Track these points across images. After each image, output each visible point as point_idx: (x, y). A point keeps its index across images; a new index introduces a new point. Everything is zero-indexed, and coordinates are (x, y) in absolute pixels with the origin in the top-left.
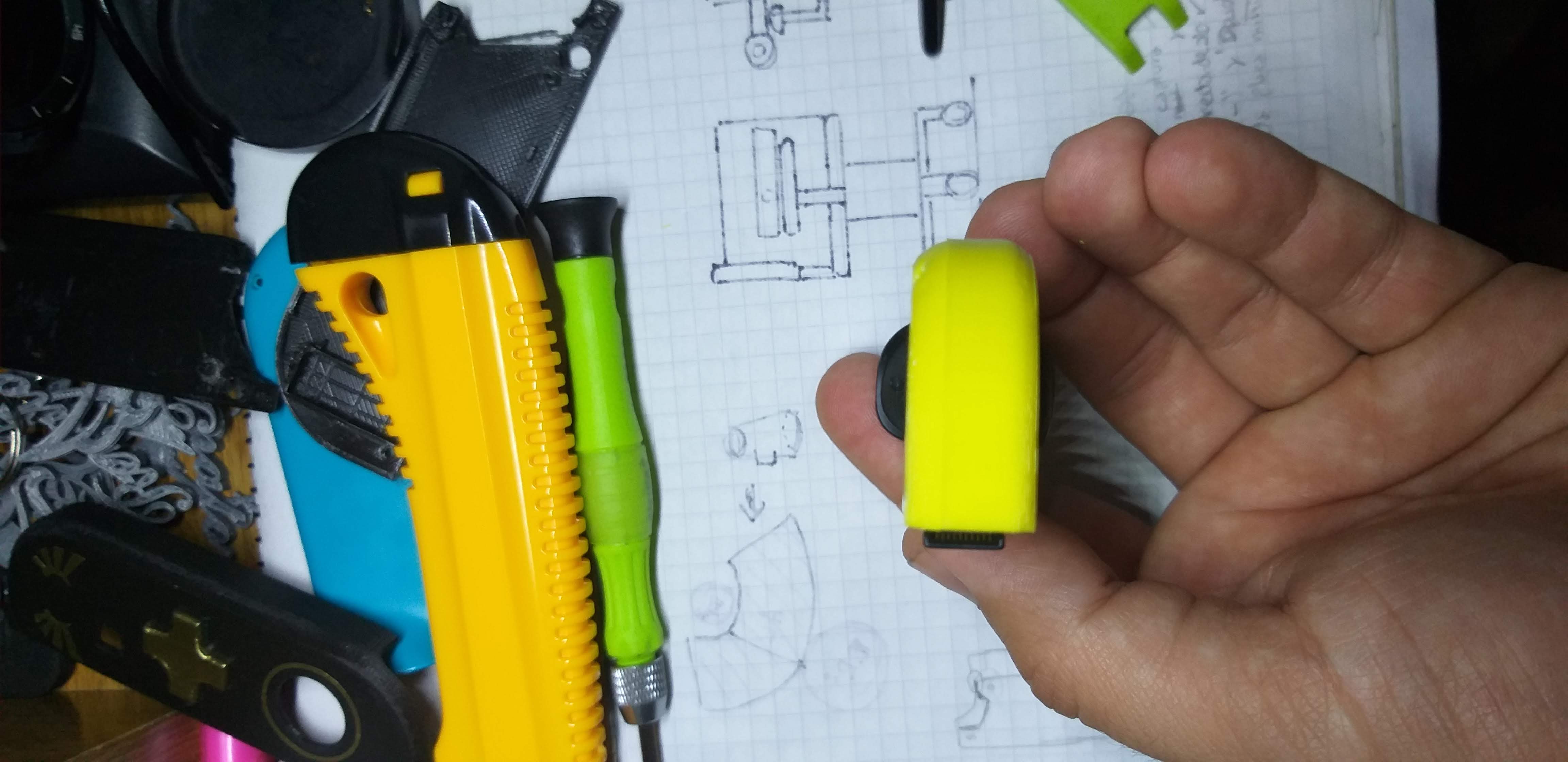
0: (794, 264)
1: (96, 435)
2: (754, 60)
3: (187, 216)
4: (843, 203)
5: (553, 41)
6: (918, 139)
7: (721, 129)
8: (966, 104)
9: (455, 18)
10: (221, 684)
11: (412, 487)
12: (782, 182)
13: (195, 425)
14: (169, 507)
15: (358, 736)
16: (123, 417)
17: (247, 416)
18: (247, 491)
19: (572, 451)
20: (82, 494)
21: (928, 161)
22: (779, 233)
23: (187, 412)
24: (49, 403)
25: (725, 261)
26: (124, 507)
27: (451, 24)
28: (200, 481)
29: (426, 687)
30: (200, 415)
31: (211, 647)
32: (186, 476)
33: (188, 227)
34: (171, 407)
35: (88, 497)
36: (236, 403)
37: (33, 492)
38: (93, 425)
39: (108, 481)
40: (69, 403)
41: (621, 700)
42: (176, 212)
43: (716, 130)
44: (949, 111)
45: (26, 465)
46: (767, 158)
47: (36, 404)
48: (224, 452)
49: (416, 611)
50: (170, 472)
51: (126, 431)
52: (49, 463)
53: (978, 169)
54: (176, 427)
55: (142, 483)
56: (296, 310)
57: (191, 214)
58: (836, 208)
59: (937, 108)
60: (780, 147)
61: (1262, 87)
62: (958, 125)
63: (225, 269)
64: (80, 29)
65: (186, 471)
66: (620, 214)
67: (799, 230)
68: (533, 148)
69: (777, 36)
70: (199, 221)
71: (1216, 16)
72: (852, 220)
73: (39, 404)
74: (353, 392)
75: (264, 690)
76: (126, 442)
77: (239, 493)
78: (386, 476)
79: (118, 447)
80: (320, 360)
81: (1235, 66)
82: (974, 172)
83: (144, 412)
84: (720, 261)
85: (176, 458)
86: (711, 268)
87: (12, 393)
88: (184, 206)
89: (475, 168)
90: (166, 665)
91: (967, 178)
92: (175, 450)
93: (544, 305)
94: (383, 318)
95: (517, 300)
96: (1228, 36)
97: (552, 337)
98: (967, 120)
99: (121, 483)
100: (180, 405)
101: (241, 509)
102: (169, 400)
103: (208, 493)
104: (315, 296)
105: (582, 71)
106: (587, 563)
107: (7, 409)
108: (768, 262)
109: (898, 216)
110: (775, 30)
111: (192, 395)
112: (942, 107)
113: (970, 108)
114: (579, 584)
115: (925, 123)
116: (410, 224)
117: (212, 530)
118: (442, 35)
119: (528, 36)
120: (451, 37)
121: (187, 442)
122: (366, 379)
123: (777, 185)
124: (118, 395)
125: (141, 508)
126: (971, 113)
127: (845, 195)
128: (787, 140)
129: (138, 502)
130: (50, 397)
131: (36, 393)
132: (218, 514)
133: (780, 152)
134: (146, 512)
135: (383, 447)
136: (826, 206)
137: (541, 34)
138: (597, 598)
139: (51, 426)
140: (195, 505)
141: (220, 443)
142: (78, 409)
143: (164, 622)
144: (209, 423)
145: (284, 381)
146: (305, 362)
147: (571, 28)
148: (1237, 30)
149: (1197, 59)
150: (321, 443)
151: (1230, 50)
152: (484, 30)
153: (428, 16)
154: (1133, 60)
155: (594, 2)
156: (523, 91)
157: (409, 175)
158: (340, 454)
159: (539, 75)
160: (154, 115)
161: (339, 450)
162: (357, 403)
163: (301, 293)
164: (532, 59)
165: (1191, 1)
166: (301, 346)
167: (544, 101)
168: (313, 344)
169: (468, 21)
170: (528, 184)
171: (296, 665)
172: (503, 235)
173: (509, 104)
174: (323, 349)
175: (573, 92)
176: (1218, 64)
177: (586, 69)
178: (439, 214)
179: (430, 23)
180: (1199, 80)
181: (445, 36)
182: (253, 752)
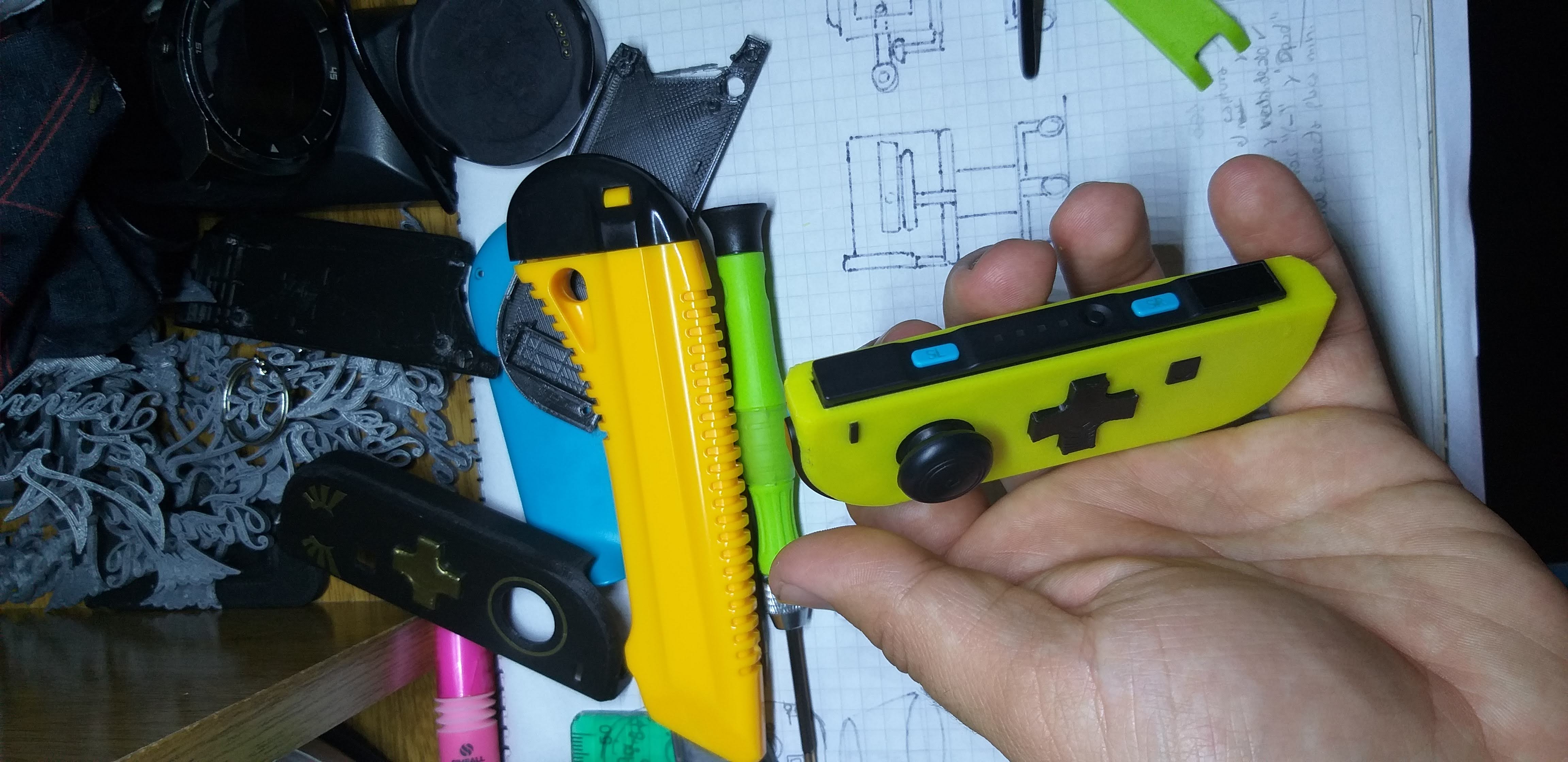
0: (913, 254)
1: (348, 397)
2: (881, 86)
3: (416, 218)
4: (954, 203)
5: (715, 73)
6: (1017, 148)
7: (851, 143)
8: (1060, 118)
9: (635, 57)
10: (455, 594)
11: (607, 438)
12: (902, 186)
13: (428, 387)
14: (406, 454)
15: (565, 635)
16: (368, 380)
17: (470, 381)
18: (467, 442)
19: (732, 410)
20: (336, 443)
21: (1026, 167)
22: (900, 229)
23: (420, 377)
24: (309, 371)
25: (855, 252)
26: (371, 453)
27: (632, 62)
28: (430, 433)
29: (615, 598)
30: (431, 380)
31: (447, 565)
32: (417, 428)
33: (417, 228)
34: (408, 373)
35: (339, 445)
36: (463, 371)
37: (297, 442)
38: (346, 389)
39: (355, 432)
40: (326, 370)
41: (772, 610)
42: (408, 215)
43: (847, 144)
44: (1045, 124)
45: (291, 420)
46: (890, 166)
47: (300, 371)
48: (448, 409)
49: (610, 537)
50: (404, 425)
51: (372, 392)
52: (310, 419)
53: (1069, 173)
54: (410, 389)
55: (384, 435)
56: (512, 296)
57: (418, 216)
58: (948, 207)
59: (1035, 122)
60: (901, 157)
61: (1315, 102)
62: (1052, 136)
63: (452, 263)
64: (335, 70)
65: (417, 425)
66: (769, 214)
67: (917, 226)
68: (699, 163)
69: (899, 65)
70: (424, 221)
71: (1275, 40)
72: (962, 217)
73: (302, 372)
74: (557, 361)
75: (490, 600)
76: (371, 402)
77: (461, 442)
78: (584, 429)
79: (365, 406)
80: (530, 337)
81: (1291, 83)
82: (1066, 175)
83: (386, 378)
84: (851, 253)
85: (409, 414)
86: (843, 259)
87: (281, 362)
88: (412, 210)
89: (653, 182)
90: (411, 579)
91: (1060, 180)
92: (408, 407)
93: (709, 292)
94: (584, 303)
95: (689, 290)
96: (1285, 57)
97: (716, 318)
98: (1060, 132)
99: (366, 435)
100: (414, 372)
101: (462, 455)
102: (406, 368)
103: (436, 443)
104: (530, 286)
105: (738, 97)
106: (745, 499)
107: (277, 375)
108: (890, 253)
109: (1000, 213)
110: (897, 59)
111: (429, 365)
112: (1039, 121)
113: (1063, 121)
114: (739, 516)
115: (1024, 134)
116: (606, 230)
117: (440, 472)
118: (626, 71)
119: (693, 69)
120: (632, 72)
121: (419, 401)
122: (572, 353)
123: (898, 189)
124: (364, 364)
125: (385, 454)
126: (1063, 125)
127: (955, 196)
128: (906, 151)
129: (383, 450)
130: (311, 366)
131: (300, 363)
132: (444, 460)
133: (901, 162)
134: (388, 458)
135: (582, 406)
136: (939, 206)
137: (704, 67)
138: (753, 527)
139: (312, 389)
140: (426, 452)
141: (444, 401)
142: (334, 375)
143: (410, 545)
144: (439, 387)
145: (504, 354)
146: (519, 338)
147: (729, 63)
148: (1293, 52)
149: (1258, 77)
150: (533, 403)
151: (1287, 70)
152: (658, 64)
153: (613, 56)
154: (1202, 79)
155: (748, 41)
156: (690, 115)
157: (605, 190)
158: (548, 412)
159: (703, 102)
160: (396, 139)
161: (547, 408)
162: (561, 370)
163: (518, 283)
164: (697, 89)
165: (1253, 27)
166: (516, 325)
167: (706, 123)
168: (525, 324)
169: (645, 58)
170: (694, 193)
171: (516, 579)
172: (678, 236)
173: (679, 126)
174: (534, 328)
175: (730, 115)
176: (1276, 81)
177: (741, 96)
178: (629, 221)
179: (616, 62)
180: (1259, 95)
181: (628, 71)
182: (479, 649)
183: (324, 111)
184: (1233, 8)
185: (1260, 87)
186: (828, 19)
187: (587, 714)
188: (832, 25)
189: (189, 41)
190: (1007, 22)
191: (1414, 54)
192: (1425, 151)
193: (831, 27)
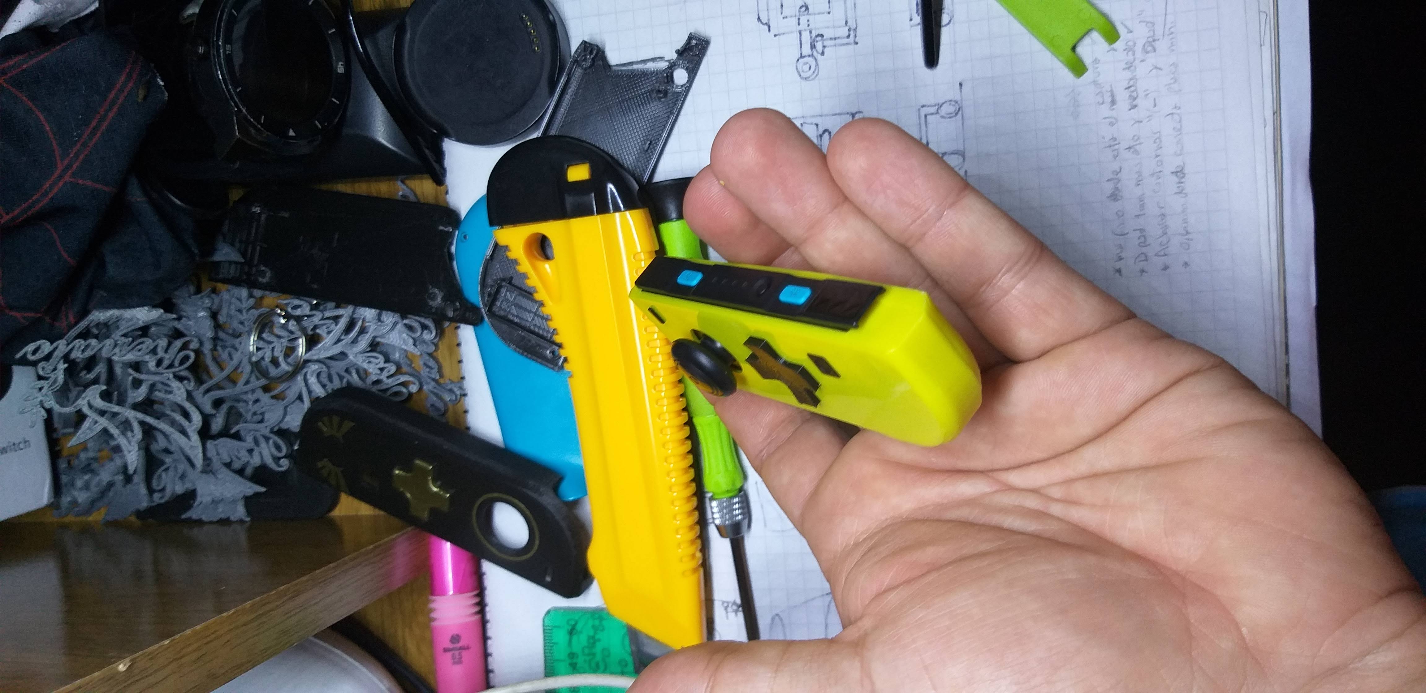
1: (355, 341)
2: (803, 74)
3: (411, 189)
5: (662, 65)
6: (920, 128)
8: (956, 102)
9: (595, 52)
10: (445, 508)
11: (571, 376)
13: (422, 333)
14: (404, 390)
15: (537, 542)
16: (372, 329)
17: (457, 328)
18: (455, 379)
20: (345, 380)
23: (416, 325)
24: (322, 319)
26: (374, 389)
27: (592, 56)
28: (424, 372)
29: (579, 512)
30: (424, 327)
31: (439, 483)
32: (413, 368)
33: (412, 198)
34: (405, 321)
35: (348, 382)
36: (451, 320)
37: (312, 380)
38: (353, 334)
39: (362, 372)
40: (336, 319)
41: (715, 521)
42: (404, 187)
44: (944, 106)
45: (307, 361)
47: (314, 320)
48: (439, 352)
49: (574, 460)
50: (403, 366)
51: (375, 337)
52: (323, 360)
53: (964, 149)
54: (407, 335)
55: (385, 374)
56: (492, 256)
57: (413, 187)
59: (935, 105)
60: (821, 136)
61: (1176, 87)
62: (950, 118)
63: (441, 228)
64: (342, 65)
65: (413, 365)
68: (649, 142)
69: (819, 57)
70: (418, 191)
71: (1141, 33)
73: (316, 320)
74: (530, 312)
75: (474, 512)
76: (374, 346)
77: (450, 380)
78: (553, 369)
79: (369, 349)
80: (507, 290)
81: (1154, 71)
82: (962, 151)
83: (387, 325)
85: (406, 356)
87: (298, 312)
88: (407, 182)
89: (609, 159)
90: (408, 495)
91: (956, 156)
92: (405, 350)
93: (657, 253)
94: (551, 262)
95: (639, 250)
96: (1150, 48)
98: (957, 114)
99: (370, 373)
100: (411, 320)
101: (451, 391)
102: (403, 317)
103: (429, 380)
104: (506, 248)
105: (682, 86)
106: (688, 428)
107: (295, 323)
110: (817, 52)
111: (423, 314)
112: (939, 104)
113: (959, 105)
114: (683, 442)
115: (926, 116)
116: (569, 200)
117: (432, 405)
118: (586, 65)
119: (645, 61)
120: (593, 65)
121: (414, 345)
122: (541, 304)
124: (368, 313)
125: (385, 391)
126: (959, 108)
128: (826, 131)
129: (384, 387)
130: (324, 315)
131: (314, 312)
132: (436, 395)
133: (821, 140)
134: (389, 393)
135: (550, 349)
137: (653, 60)
138: (695, 452)
139: (324, 335)
140: (421, 389)
141: (436, 345)
142: (343, 323)
143: (408, 467)
144: (431, 333)
145: (485, 305)
146: (498, 292)
147: (675, 56)
148: (1157, 44)
149: (1126, 66)
150: (509, 346)
151: (1151, 59)
152: (614, 58)
153: (576, 51)
154: (1078, 68)
155: (690, 38)
156: (641, 101)
157: (568, 166)
158: (522, 354)
159: (652, 90)
160: (393, 122)
161: (521, 351)
162: (533, 319)
163: (496, 246)
164: (647, 79)
165: (1122, 23)
166: (495, 281)
167: (655, 108)
168: (503, 280)
169: (603, 52)
170: (645, 168)
171: (496, 495)
172: (630, 206)
173: (632, 110)
174: (510, 283)
175: (675, 101)
176: (1142, 70)
177: (685, 84)
178: (588, 193)
179: (579, 56)
180: (1127, 82)
181: (589, 64)
182: (465, 555)
183: (333, 100)
184: (1105, 7)
185: (1128, 74)
186: (759, 18)
187: (556, 609)
188: (762, 23)
189: (220, 43)
190: (911, 20)
191: (1261, 46)
192: (1270, 129)
193: (761, 25)
